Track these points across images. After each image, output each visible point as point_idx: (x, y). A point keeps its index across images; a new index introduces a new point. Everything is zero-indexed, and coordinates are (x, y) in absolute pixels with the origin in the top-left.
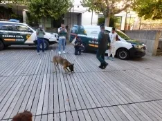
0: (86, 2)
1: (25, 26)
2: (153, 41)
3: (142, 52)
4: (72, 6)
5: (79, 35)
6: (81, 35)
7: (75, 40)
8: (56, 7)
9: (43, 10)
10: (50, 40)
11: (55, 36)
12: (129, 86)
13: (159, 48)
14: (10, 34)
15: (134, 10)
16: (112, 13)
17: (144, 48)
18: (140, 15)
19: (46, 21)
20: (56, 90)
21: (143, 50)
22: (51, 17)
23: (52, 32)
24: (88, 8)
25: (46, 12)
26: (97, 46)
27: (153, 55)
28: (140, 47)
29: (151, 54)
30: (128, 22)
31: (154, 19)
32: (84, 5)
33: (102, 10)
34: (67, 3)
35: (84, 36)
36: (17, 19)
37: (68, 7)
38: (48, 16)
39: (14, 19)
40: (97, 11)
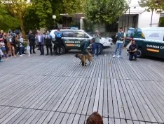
0: (145, 2)
1: (82, 32)
4: (128, 8)
5: (135, 39)
6: (138, 39)
7: (130, 44)
8: (111, 11)
9: (98, 16)
10: (104, 45)
11: (109, 41)
14: (70, 40)
19: (101, 26)
20: (110, 94)
22: (106, 22)
23: (106, 37)
24: (147, 8)
25: (101, 17)
26: (158, 51)
32: (142, 5)
34: (123, 5)
35: (141, 39)
36: (75, 26)
37: (123, 10)
38: (103, 21)
39: (73, 26)
40: (158, 10)
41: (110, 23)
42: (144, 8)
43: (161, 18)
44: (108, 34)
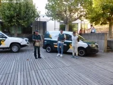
0: (50, 14)
2: (103, 41)
3: (95, 50)
4: (38, 16)
5: (45, 39)
6: (48, 39)
8: (25, 17)
9: (15, 20)
10: (22, 44)
11: (26, 41)
12: (88, 76)
13: (108, 46)
15: (87, 18)
17: (97, 46)
18: (91, 22)
21: (96, 48)
22: (21, 26)
23: (22, 37)
24: (52, 18)
25: (17, 21)
27: (104, 52)
28: (94, 46)
30: (83, 27)
31: (101, 24)
32: (48, 16)
33: (62, 19)
34: (35, 14)
35: (49, 39)
37: (35, 17)
38: (19, 25)
40: (58, 20)
41: (26, 26)
42: (49, 18)
43: (60, 26)
44: (24, 35)
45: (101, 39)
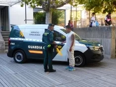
2: (110, 40)
3: (99, 55)
5: (12, 39)
6: (16, 39)
16: (54, 7)
17: (101, 49)
21: (100, 52)
26: (41, 52)
28: (96, 48)
29: (110, 56)
35: (20, 39)
45: (106, 37)
